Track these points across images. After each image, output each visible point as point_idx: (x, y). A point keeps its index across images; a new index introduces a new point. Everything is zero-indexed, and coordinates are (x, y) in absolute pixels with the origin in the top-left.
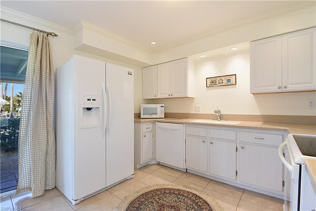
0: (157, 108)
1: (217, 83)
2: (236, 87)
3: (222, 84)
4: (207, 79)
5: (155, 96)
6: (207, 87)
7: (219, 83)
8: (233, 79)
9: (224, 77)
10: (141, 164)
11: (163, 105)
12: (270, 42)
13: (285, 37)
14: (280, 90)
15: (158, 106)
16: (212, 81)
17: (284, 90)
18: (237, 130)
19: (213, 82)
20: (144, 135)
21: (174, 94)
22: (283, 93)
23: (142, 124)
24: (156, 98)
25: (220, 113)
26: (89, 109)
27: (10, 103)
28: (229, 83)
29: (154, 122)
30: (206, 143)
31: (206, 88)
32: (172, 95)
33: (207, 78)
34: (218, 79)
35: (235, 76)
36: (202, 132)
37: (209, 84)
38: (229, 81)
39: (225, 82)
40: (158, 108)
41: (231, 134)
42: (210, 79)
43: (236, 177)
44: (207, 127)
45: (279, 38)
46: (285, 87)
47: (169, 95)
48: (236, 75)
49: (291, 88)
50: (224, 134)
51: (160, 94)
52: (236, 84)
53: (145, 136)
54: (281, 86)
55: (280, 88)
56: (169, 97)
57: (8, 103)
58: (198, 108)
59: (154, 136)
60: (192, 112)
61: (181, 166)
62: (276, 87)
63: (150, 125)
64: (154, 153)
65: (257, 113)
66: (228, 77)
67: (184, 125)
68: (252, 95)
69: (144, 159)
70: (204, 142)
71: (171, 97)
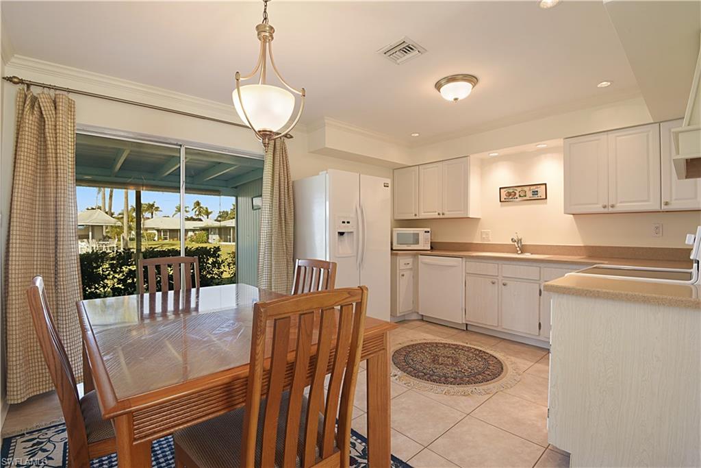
0: (418, 234)
1: (517, 196)
2: (546, 203)
3: (525, 198)
4: (502, 190)
5: (416, 215)
6: (500, 201)
7: (520, 196)
8: (541, 190)
9: (528, 188)
10: (398, 315)
11: (429, 229)
12: (591, 141)
13: (612, 136)
14: (606, 210)
15: (420, 231)
16: (508, 192)
17: (611, 210)
18: (541, 265)
19: (510, 195)
20: (402, 273)
21: (446, 213)
22: (610, 215)
23: (398, 258)
24: (417, 217)
25: (521, 243)
26: (341, 234)
27: (123, 223)
28: (536, 197)
29: (415, 255)
30: (496, 284)
31: (500, 203)
32: (443, 214)
33: (500, 188)
34: (519, 189)
35: (544, 186)
36: (491, 268)
37: (503, 196)
38: (535, 193)
39: (529, 194)
40: (420, 235)
41: (532, 271)
42: (505, 190)
43: (539, 332)
44: (498, 262)
45: (603, 137)
46: (613, 206)
47: (439, 214)
48: (546, 184)
49: (620, 207)
50: (522, 270)
51: (425, 212)
52: (546, 198)
53: (403, 275)
54: (607, 204)
55: (605, 207)
56: (439, 217)
57: (119, 224)
58: (487, 234)
59: (415, 277)
60: (477, 241)
61: (459, 319)
62: (600, 206)
63: (410, 260)
64: (416, 301)
65: (580, 243)
66: (534, 187)
67: (464, 259)
68: (572, 216)
69: (401, 309)
70: (493, 283)
71: (441, 216)
